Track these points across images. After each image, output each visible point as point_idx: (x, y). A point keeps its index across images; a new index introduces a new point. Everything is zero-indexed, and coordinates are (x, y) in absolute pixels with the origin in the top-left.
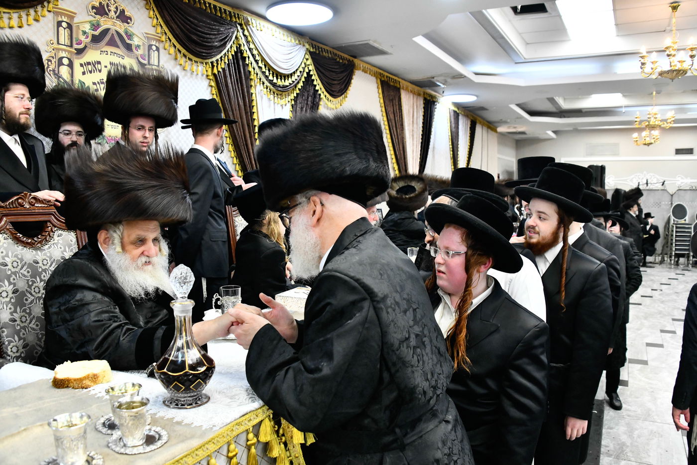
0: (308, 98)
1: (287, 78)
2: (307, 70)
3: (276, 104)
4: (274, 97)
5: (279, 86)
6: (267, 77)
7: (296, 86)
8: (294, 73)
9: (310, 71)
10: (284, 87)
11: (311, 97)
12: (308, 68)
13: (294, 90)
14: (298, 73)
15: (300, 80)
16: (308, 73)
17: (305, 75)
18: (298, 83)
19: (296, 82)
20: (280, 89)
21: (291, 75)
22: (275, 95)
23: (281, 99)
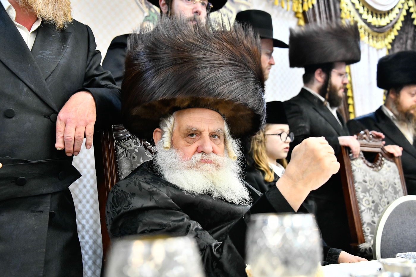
0: (406, 41)
1: (383, 16)
2: (406, 7)
3: (371, 48)
4: (369, 39)
5: (375, 26)
6: (361, 15)
7: (393, 27)
8: (392, 10)
9: (410, 7)
10: (380, 27)
11: (411, 39)
12: (408, 4)
13: (391, 31)
14: (396, 11)
15: (398, 19)
16: (408, 11)
17: (405, 13)
18: (396, 23)
19: (394, 22)
20: (375, 29)
21: (388, 12)
22: (370, 37)
23: (377, 42)
